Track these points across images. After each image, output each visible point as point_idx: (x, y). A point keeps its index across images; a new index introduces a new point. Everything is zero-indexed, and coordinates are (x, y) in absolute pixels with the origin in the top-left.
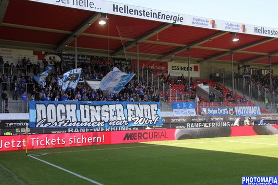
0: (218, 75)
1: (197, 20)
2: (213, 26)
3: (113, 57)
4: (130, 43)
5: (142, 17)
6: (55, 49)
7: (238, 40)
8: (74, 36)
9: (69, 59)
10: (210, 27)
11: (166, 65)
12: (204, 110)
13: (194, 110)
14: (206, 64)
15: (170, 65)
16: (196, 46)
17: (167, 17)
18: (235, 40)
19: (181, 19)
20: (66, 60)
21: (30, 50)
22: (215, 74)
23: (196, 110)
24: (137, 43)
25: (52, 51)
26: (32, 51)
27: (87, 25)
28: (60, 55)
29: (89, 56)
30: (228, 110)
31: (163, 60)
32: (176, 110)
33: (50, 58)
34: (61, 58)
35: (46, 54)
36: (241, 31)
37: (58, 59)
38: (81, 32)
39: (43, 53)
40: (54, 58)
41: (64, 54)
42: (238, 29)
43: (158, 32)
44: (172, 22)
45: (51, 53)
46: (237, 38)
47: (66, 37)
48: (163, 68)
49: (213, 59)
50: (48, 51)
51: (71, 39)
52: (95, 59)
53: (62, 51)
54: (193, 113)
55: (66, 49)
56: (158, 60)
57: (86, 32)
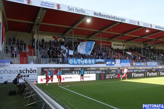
0: (133, 48)
2: (138, 24)
3: (88, 39)
4: (96, 32)
6: (62, 36)
7: (148, 31)
8: (73, 29)
9: (68, 40)
11: (111, 43)
13: (129, 64)
14: (128, 43)
16: (126, 35)
17: (118, 19)
18: (147, 31)
19: (124, 20)
20: (67, 41)
21: (51, 36)
22: (132, 48)
24: (100, 33)
25: (61, 36)
26: (52, 37)
27: (79, 23)
28: (64, 38)
29: (77, 39)
30: (144, 64)
31: (109, 41)
33: (60, 40)
34: (65, 40)
35: (58, 38)
37: (63, 40)
38: (75, 27)
39: (57, 37)
40: (62, 39)
41: (66, 38)
43: (111, 27)
45: (60, 37)
47: (69, 29)
48: (110, 45)
49: (131, 41)
50: (59, 36)
51: (71, 30)
52: (80, 40)
53: (65, 36)
54: (129, 65)
55: (67, 35)
57: (77, 27)
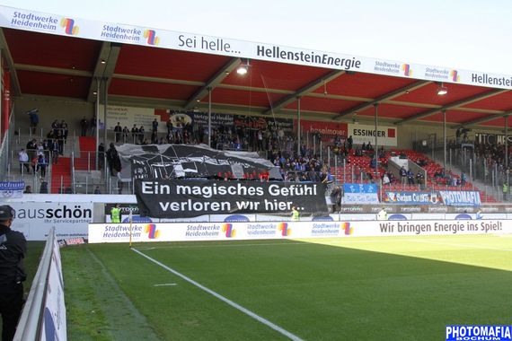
0: (425, 143)
1: (381, 64)
2: (407, 74)
3: (266, 116)
4: (287, 97)
5: (299, 62)
6: (183, 106)
7: (446, 92)
8: (208, 89)
9: (203, 120)
10: (401, 74)
11: (345, 127)
12: (391, 195)
13: (375, 196)
14: (407, 126)
15: (351, 128)
16: (387, 100)
17: (336, 61)
18: (442, 93)
19: (357, 64)
20: (200, 122)
21: (150, 107)
22: (421, 142)
23: (379, 194)
24: (298, 98)
25: (180, 109)
26: (153, 110)
27: (223, 73)
28: (191, 114)
29: (231, 116)
30: (429, 196)
31: (339, 121)
32: (349, 194)
33: (177, 119)
34: (193, 118)
35: (172, 112)
36: (450, 80)
37: (188, 120)
38: (217, 82)
39: (168, 111)
40: (183, 118)
41: (196, 113)
42: (447, 77)
43: (326, 82)
44: (343, 68)
45: (178, 112)
46: (444, 89)
47: (199, 89)
48: (341, 133)
49: (417, 120)
50: (175, 108)
51: (204, 93)
52: (240, 120)
53: (193, 108)
54: (374, 199)
55: (199, 106)
56: (333, 121)
57: (223, 82)
